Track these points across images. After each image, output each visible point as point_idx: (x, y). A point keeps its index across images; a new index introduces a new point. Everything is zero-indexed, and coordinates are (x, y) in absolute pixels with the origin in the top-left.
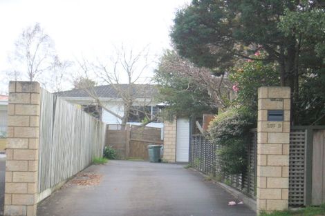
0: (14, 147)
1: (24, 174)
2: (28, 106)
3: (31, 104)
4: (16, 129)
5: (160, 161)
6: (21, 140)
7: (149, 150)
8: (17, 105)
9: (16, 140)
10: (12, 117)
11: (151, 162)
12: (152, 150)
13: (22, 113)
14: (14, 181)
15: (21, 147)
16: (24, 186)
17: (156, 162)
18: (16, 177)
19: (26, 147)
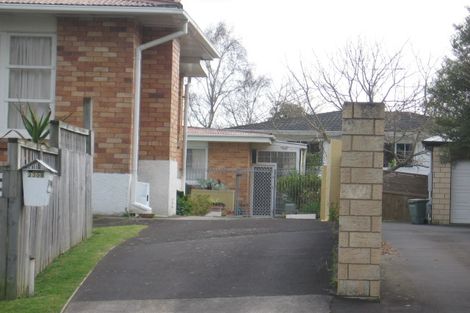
0: (351, 196)
1: (365, 235)
2: (371, 138)
3: (375, 135)
4: (353, 171)
5: (425, 222)
6: (361, 187)
7: (411, 206)
8: (355, 137)
9: (354, 186)
10: (348, 154)
11: (414, 223)
12: (413, 206)
13: (363, 148)
14: (351, 245)
15: (360, 196)
16: (365, 252)
17: (420, 224)
18: (354, 239)
19: (368, 197)
